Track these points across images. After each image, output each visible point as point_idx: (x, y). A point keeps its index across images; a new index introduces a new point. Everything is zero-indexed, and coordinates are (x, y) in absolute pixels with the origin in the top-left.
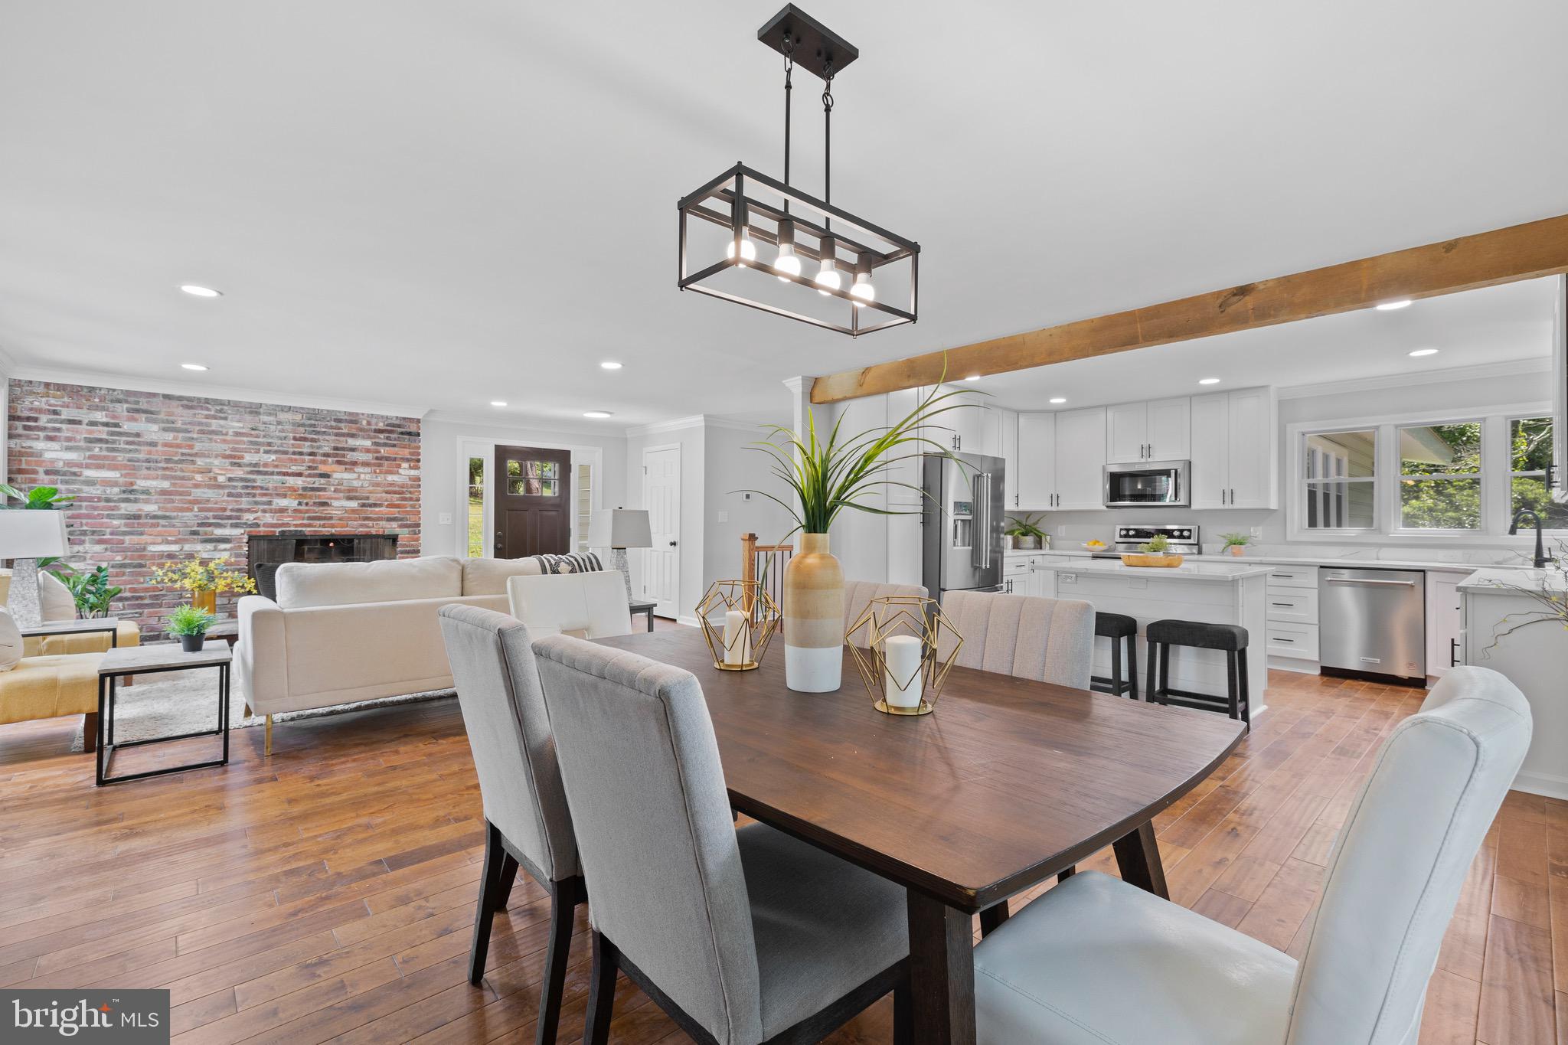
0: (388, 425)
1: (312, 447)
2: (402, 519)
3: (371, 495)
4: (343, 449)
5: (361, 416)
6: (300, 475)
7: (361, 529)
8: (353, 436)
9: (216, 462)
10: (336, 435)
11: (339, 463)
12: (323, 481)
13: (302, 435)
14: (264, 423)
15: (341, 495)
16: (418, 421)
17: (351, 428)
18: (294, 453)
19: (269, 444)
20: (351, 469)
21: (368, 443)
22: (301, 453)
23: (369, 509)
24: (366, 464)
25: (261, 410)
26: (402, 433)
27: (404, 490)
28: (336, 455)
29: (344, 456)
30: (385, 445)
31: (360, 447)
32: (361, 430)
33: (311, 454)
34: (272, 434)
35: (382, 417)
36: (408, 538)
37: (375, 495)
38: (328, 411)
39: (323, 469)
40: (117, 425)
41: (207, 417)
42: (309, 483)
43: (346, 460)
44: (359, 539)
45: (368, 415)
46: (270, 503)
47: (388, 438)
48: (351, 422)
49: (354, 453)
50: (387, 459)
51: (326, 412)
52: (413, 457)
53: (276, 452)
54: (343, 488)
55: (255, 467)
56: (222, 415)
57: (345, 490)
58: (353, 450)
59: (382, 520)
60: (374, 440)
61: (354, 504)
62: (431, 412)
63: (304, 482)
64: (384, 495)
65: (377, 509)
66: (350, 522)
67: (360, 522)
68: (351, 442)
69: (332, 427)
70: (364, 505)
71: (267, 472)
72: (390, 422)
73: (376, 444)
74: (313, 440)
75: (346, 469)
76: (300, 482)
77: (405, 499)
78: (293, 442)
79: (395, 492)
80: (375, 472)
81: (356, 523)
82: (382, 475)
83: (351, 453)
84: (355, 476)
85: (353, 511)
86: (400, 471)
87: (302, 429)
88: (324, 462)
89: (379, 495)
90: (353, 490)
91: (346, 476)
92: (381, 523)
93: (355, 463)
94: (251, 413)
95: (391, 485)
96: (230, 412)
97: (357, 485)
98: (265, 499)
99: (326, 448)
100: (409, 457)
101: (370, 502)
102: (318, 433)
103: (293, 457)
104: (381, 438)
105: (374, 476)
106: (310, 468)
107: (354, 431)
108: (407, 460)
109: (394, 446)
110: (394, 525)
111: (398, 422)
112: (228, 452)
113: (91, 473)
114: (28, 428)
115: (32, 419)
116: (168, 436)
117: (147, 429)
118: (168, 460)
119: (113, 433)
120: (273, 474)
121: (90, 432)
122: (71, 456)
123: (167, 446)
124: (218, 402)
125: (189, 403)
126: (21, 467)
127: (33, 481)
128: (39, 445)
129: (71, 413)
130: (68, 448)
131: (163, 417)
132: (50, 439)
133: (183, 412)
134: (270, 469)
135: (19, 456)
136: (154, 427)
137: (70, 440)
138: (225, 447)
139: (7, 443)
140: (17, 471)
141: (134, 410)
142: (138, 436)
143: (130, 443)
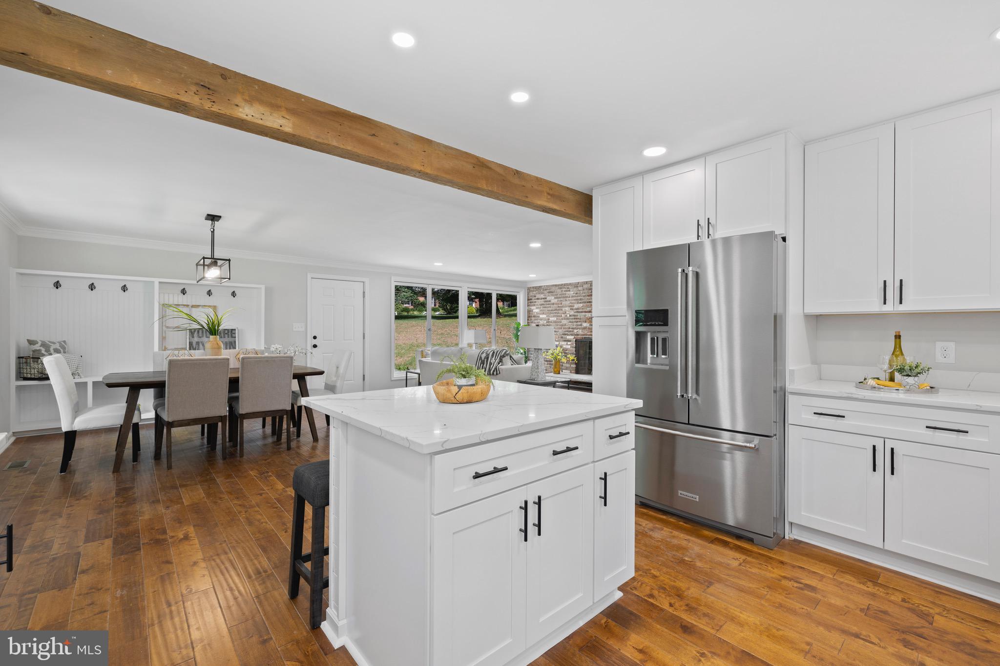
9: (567, 309)
18: (588, 302)
19: (581, 299)
25: (579, 285)
40: (546, 298)
41: (565, 291)
46: (581, 325)
53: (583, 302)
55: (577, 310)
56: (568, 289)
96: (570, 288)
98: (580, 323)
112: (570, 304)
113: (541, 316)
114: (531, 302)
115: (531, 299)
116: (556, 300)
117: (551, 298)
118: (556, 310)
119: (545, 301)
120: (582, 312)
121: (541, 302)
122: (537, 311)
123: (556, 304)
124: (567, 284)
125: (561, 286)
126: (530, 316)
127: (531, 320)
128: (532, 308)
129: (538, 296)
130: (537, 308)
131: (555, 293)
132: (534, 305)
133: (559, 291)
134: (581, 310)
135: (529, 312)
136: (553, 298)
137: (537, 305)
138: (569, 302)
139: (527, 308)
140: (529, 317)
141: (549, 292)
142: (550, 301)
143: (548, 304)
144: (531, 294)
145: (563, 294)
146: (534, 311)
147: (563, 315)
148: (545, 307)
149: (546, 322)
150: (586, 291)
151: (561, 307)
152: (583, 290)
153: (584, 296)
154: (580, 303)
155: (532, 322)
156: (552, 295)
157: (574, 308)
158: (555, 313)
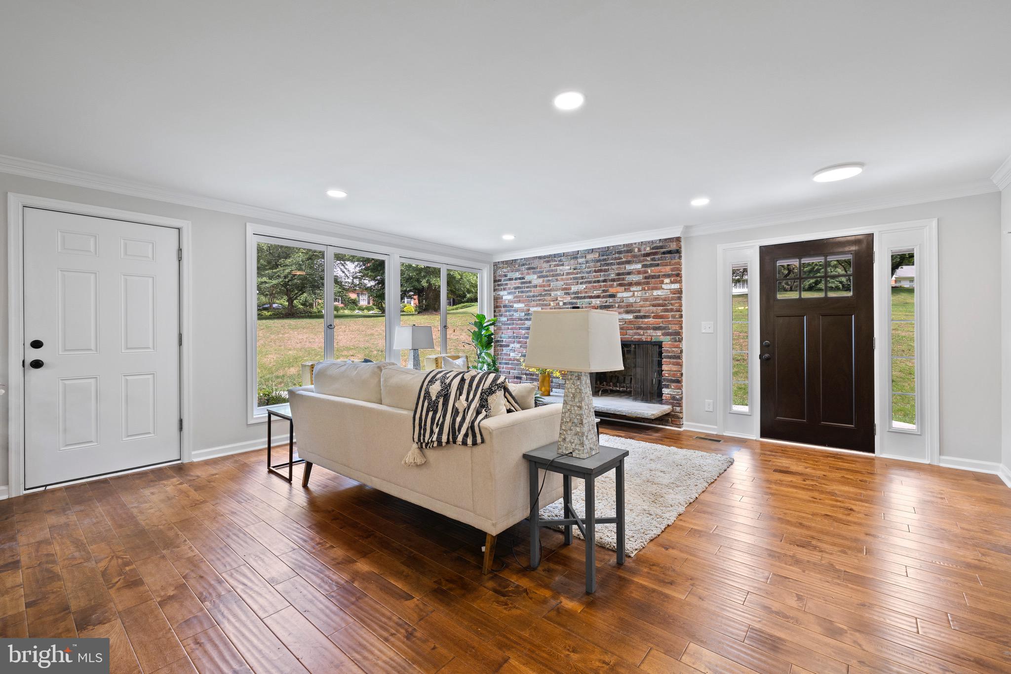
0: (653, 248)
1: (604, 275)
2: (664, 328)
3: (642, 308)
4: (623, 274)
5: (634, 246)
6: (598, 297)
7: (635, 337)
8: (629, 262)
9: (559, 293)
10: (619, 264)
11: (620, 285)
12: (611, 300)
13: (600, 268)
14: (580, 264)
15: (622, 310)
16: (678, 239)
17: (628, 256)
18: (595, 282)
19: (582, 278)
20: (628, 289)
21: (639, 266)
22: (598, 281)
23: (641, 320)
24: (638, 284)
25: (579, 256)
26: (664, 253)
27: (666, 302)
28: (619, 280)
29: (623, 279)
30: (651, 265)
31: (634, 271)
32: (635, 256)
33: (605, 281)
34: (583, 270)
35: (649, 242)
36: (670, 344)
37: (644, 309)
38: (613, 246)
39: (612, 291)
40: (523, 278)
41: (555, 266)
42: (603, 302)
43: (625, 282)
44: (635, 345)
45: (639, 243)
47: (653, 260)
48: (628, 251)
49: (630, 276)
50: (653, 277)
51: (612, 248)
52: (674, 273)
53: (586, 282)
54: (623, 304)
55: (576, 294)
56: (561, 263)
57: (624, 306)
58: (629, 273)
59: (650, 329)
60: (643, 263)
61: (630, 317)
62: (687, 228)
63: (600, 302)
64: (651, 308)
65: (646, 320)
66: (628, 331)
67: (635, 331)
68: (629, 267)
69: (616, 259)
70: (637, 317)
71: (581, 297)
72: (655, 245)
73: (644, 266)
74: (605, 271)
75: (625, 289)
76: (598, 302)
77: (667, 311)
78: (594, 274)
79: (659, 305)
80: (645, 289)
81: (632, 331)
82: (649, 292)
83: (628, 276)
84: (631, 294)
85: (630, 322)
86: (664, 286)
87: (599, 264)
88: (612, 286)
89: (647, 308)
90: (629, 305)
91: (625, 294)
92: (649, 331)
93: (631, 284)
94: (574, 258)
95: (656, 299)
96: (564, 260)
97: (632, 301)
99: (613, 275)
100: (670, 273)
101: (642, 314)
102: (608, 265)
103: (594, 284)
104: (648, 261)
105: (644, 292)
106: (604, 291)
107: (630, 259)
108: (668, 276)
109: (658, 265)
110: (659, 333)
111: (661, 244)
112: (564, 286)
113: (516, 306)
114: (499, 285)
115: (500, 280)
116: (541, 280)
117: (533, 278)
118: (541, 295)
119: (522, 283)
120: (584, 298)
121: (515, 284)
122: (510, 297)
123: (540, 286)
124: (559, 255)
125: (548, 259)
126: (497, 305)
127: (500, 311)
128: (501, 293)
129: (510, 275)
130: (509, 294)
131: (538, 270)
132: (504, 289)
133: (545, 265)
134: (583, 295)
135: (497, 299)
136: (535, 276)
137: (509, 289)
138: (562, 283)
139: (493, 294)
140: (496, 307)
141: (529, 269)
142: (530, 282)
143: (528, 287)
144: (500, 272)
145: (552, 271)
146: (504, 298)
147: (552, 304)
148: (522, 292)
149: (523, 314)
150: (592, 264)
151: (549, 291)
152: (587, 262)
153: (588, 273)
154: (581, 283)
155: (501, 315)
156: (534, 273)
157: (572, 291)
158: (539, 300)
